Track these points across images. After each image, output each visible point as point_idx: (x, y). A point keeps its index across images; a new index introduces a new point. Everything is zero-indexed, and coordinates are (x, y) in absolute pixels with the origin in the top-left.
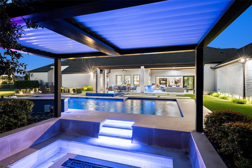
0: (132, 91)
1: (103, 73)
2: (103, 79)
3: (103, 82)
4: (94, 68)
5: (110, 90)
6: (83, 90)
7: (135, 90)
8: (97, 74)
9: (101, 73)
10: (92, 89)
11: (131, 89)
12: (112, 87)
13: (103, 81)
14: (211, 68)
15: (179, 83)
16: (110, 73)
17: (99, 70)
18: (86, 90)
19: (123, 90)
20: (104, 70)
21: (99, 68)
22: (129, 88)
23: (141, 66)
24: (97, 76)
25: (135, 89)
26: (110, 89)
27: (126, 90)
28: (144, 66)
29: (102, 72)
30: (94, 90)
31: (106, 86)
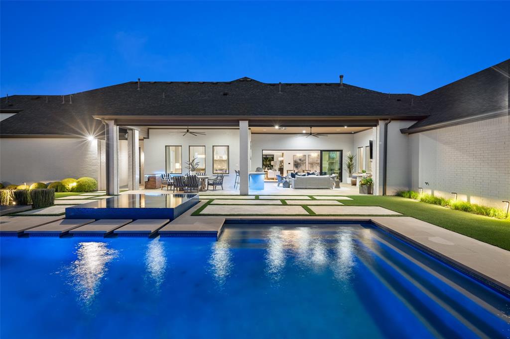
0: (211, 188)
1: (130, 138)
2: (129, 154)
3: (129, 165)
4: (99, 122)
5: (149, 186)
6: (61, 188)
7: (220, 186)
8: (108, 139)
9: (122, 137)
10: (95, 184)
11: (209, 184)
12: (154, 178)
13: (129, 162)
14: (403, 131)
15: (303, 165)
16: (148, 138)
17: (115, 130)
18: (72, 190)
19: (188, 187)
20: (132, 130)
21: (117, 122)
22: (203, 180)
23: (240, 122)
24: (111, 146)
25: (221, 184)
26: (151, 183)
27: (197, 186)
28: (247, 122)
29: (126, 136)
30: (99, 189)
31: (137, 176)
